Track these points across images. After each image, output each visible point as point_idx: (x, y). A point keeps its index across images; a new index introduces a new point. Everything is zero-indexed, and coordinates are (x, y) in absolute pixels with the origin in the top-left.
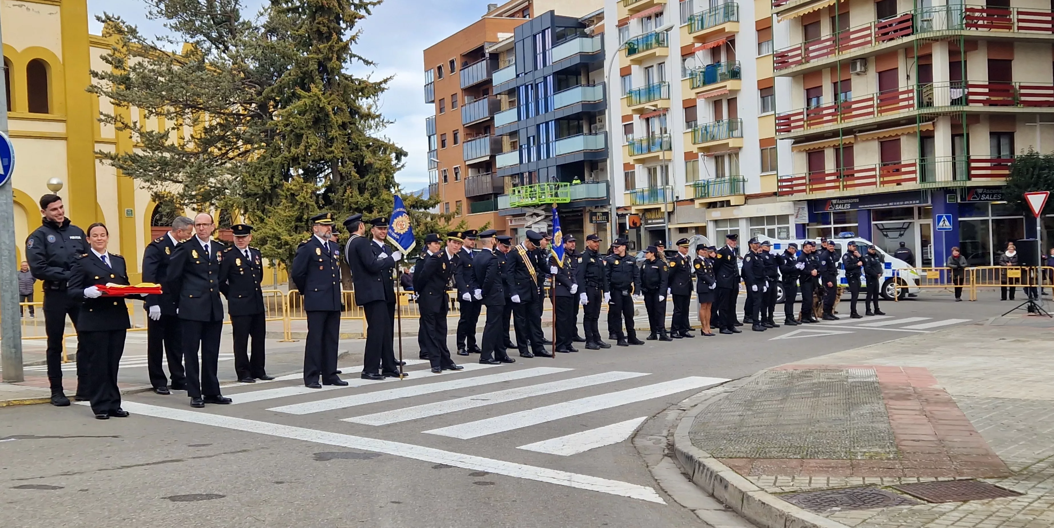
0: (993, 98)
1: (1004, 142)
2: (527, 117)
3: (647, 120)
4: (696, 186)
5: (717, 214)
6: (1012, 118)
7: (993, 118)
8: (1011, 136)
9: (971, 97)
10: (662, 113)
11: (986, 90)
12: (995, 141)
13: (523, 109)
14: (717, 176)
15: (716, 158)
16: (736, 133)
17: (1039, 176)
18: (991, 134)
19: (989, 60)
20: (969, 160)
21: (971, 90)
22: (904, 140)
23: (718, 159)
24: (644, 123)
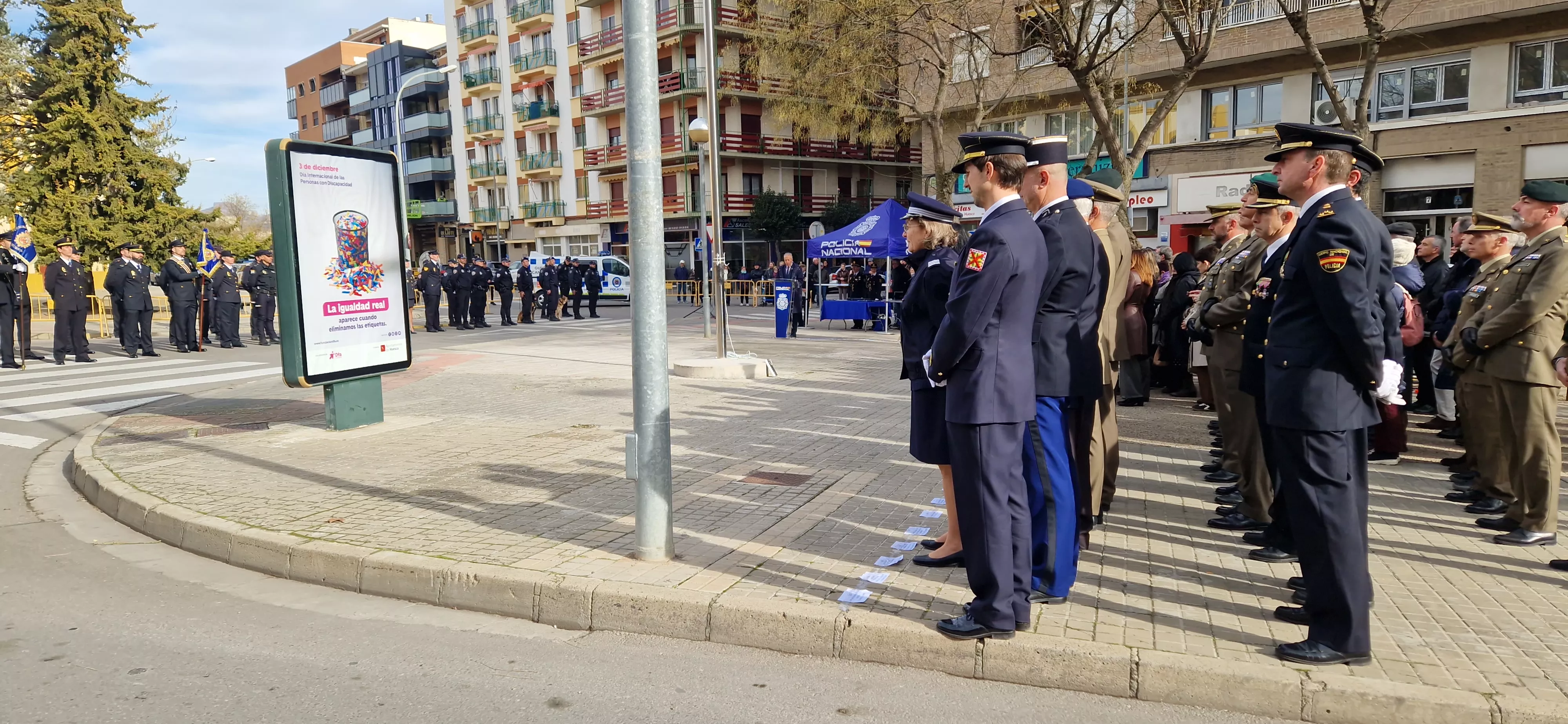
0: (745, 146)
1: (755, 182)
2: (382, 137)
3: (486, 147)
4: (525, 207)
5: (543, 232)
6: (760, 163)
7: (745, 162)
8: (760, 177)
9: (728, 145)
10: (499, 141)
11: (740, 140)
12: (747, 181)
13: (378, 130)
14: (543, 200)
15: (542, 184)
16: (556, 163)
17: (773, 210)
18: (744, 174)
19: (742, 115)
20: (727, 196)
21: (728, 139)
22: (678, 175)
23: (544, 185)
24: (484, 149)
